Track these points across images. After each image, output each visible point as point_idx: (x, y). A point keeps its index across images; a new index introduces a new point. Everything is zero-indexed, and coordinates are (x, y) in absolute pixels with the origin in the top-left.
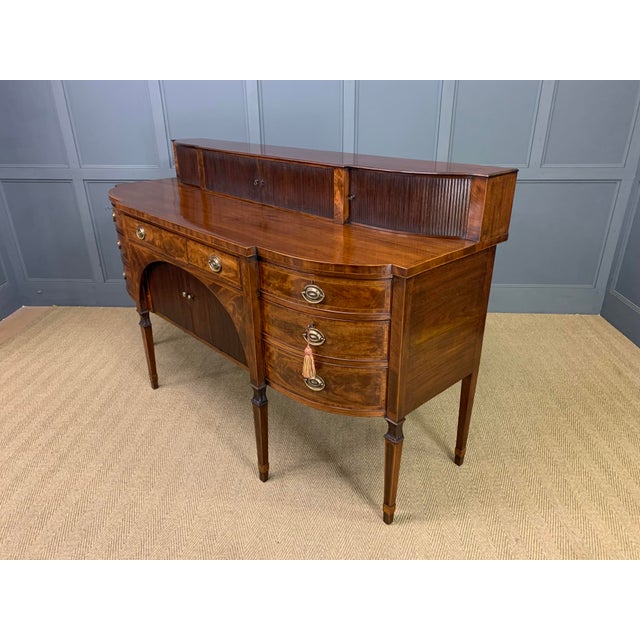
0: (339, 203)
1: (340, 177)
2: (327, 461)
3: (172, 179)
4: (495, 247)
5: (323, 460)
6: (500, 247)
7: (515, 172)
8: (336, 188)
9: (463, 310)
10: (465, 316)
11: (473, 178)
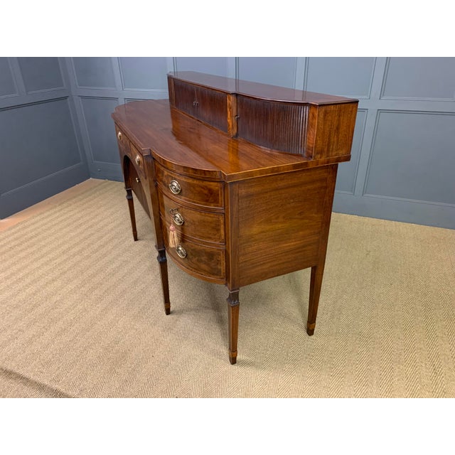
0: (231, 121)
1: (231, 101)
2: (215, 310)
3: (165, 100)
4: (337, 165)
5: (213, 309)
6: (341, 165)
7: (356, 102)
8: (228, 109)
9: (300, 214)
10: (302, 219)
11: (310, 105)
